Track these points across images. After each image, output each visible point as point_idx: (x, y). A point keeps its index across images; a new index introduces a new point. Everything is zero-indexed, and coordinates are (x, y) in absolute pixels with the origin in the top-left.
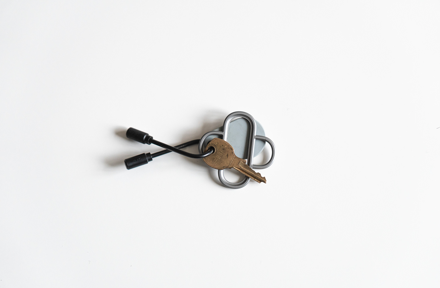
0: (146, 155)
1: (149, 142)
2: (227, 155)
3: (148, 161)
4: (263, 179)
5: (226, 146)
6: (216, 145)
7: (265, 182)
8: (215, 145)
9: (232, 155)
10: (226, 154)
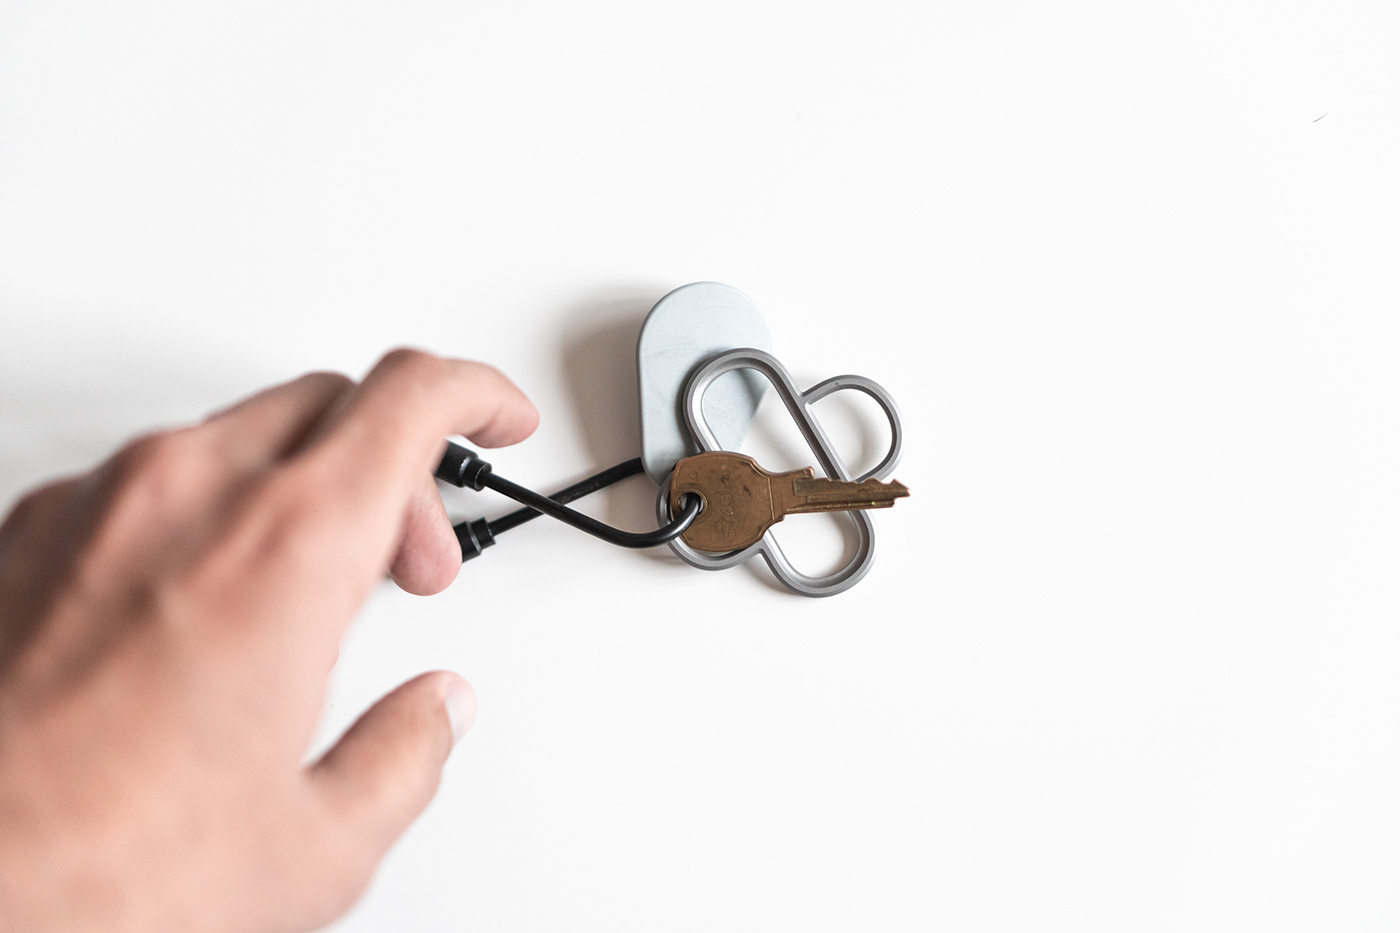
0: (469, 526)
1: (478, 483)
2: (746, 489)
3: (478, 547)
4: (895, 491)
5: (723, 468)
6: (695, 482)
7: (906, 494)
8: (692, 484)
9: (758, 480)
10: (741, 488)
